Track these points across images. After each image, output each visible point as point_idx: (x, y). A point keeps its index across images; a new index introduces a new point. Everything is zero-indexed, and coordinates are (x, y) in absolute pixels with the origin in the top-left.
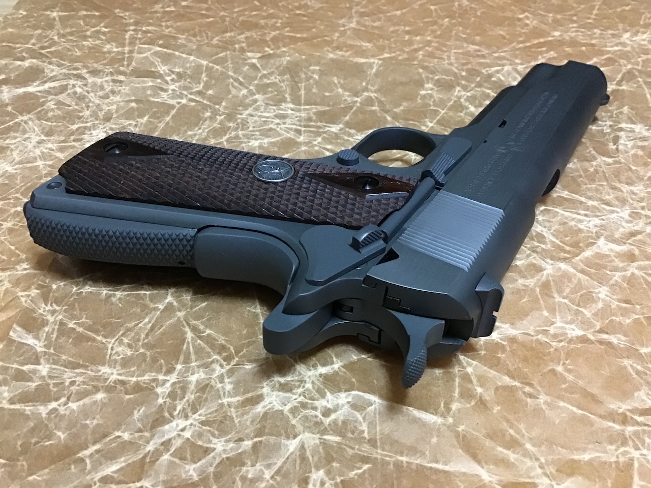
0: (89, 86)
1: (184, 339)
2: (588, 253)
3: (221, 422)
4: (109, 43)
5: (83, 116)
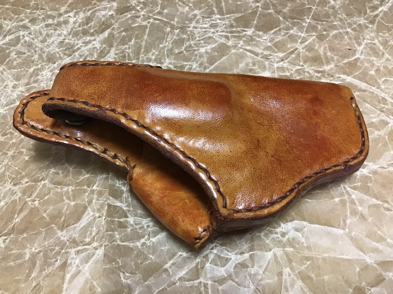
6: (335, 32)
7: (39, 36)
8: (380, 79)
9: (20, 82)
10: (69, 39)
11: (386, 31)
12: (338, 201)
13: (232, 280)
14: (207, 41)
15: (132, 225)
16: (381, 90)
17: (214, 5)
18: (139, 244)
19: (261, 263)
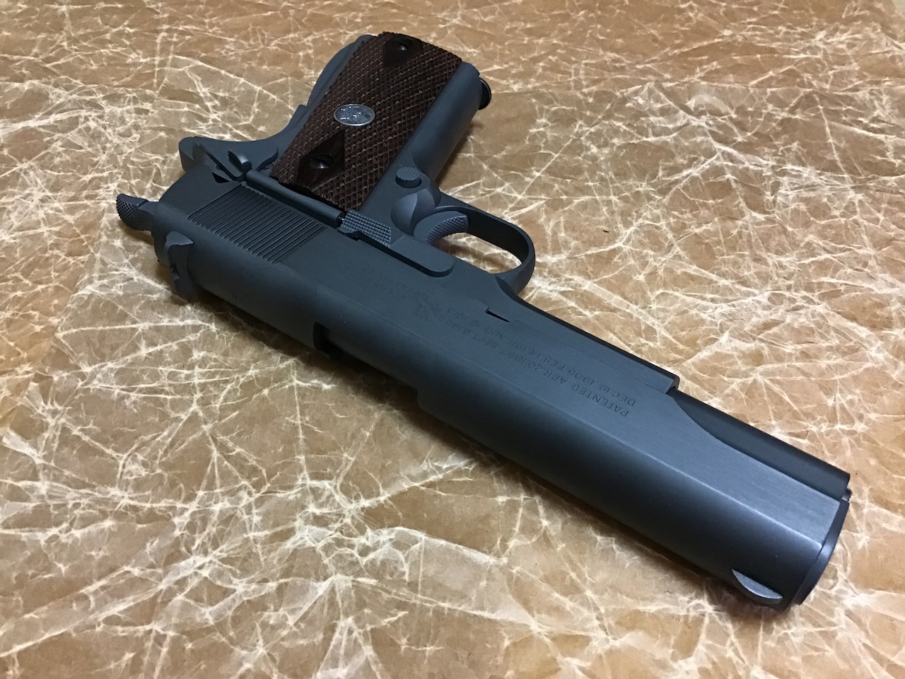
0: (106, 118)
1: (209, 460)
2: (704, 354)
3: (245, 560)
4: (135, 51)
5: (98, 162)
8: (652, 291)
11: (688, 210)
12: (503, 502)
13: (221, 633)
15: (42, 497)
16: (649, 312)
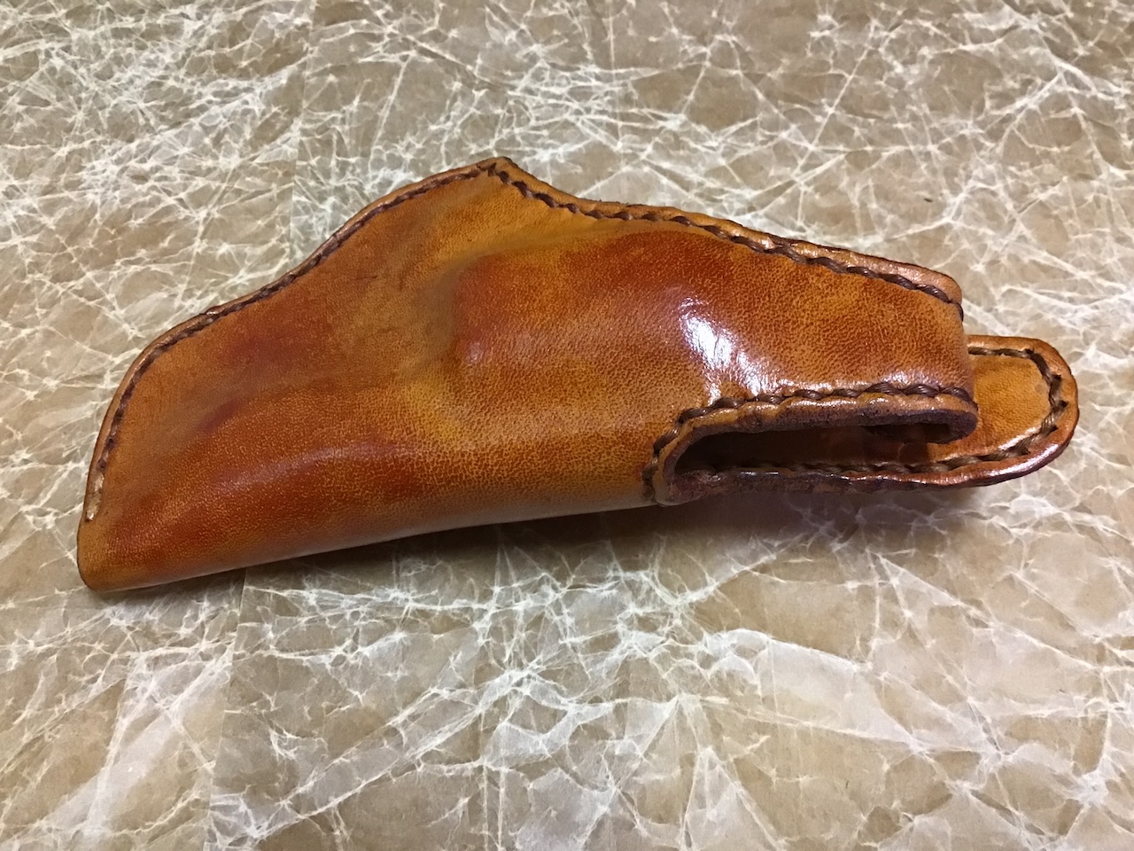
6: (896, 149)
7: (92, 58)
9: (28, 182)
10: (177, 79)
14: (558, 131)
17: (587, 35)
18: (326, 660)
19: (643, 730)
